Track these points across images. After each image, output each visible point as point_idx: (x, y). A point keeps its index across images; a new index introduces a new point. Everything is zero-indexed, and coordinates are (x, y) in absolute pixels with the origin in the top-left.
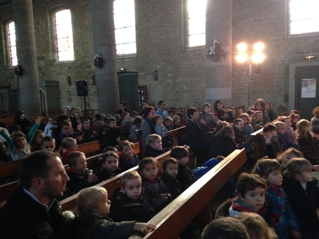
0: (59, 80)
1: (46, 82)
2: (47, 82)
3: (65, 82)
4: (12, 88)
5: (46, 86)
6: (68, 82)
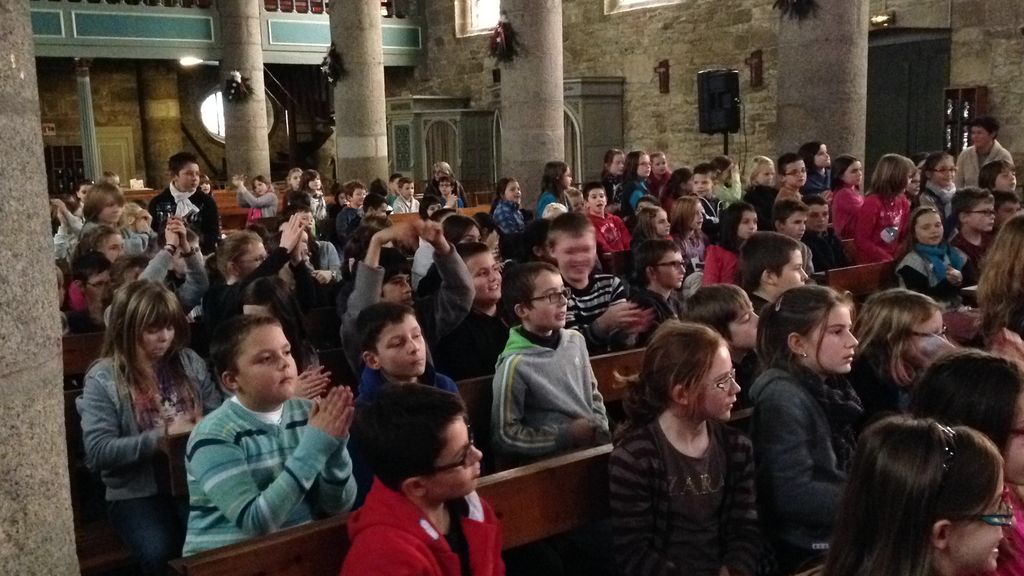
0: (627, 75)
1: (583, 83)
2: (585, 82)
3: (649, 81)
4: (473, 104)
5: (584, 97)
6: (658, 78)
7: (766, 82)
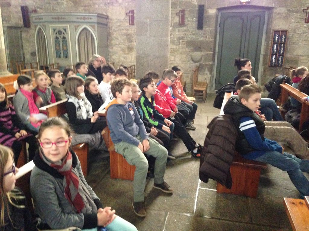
1: (98, 16)
3: (122, 18)
5: (98, 23)
7: (186, 23)
